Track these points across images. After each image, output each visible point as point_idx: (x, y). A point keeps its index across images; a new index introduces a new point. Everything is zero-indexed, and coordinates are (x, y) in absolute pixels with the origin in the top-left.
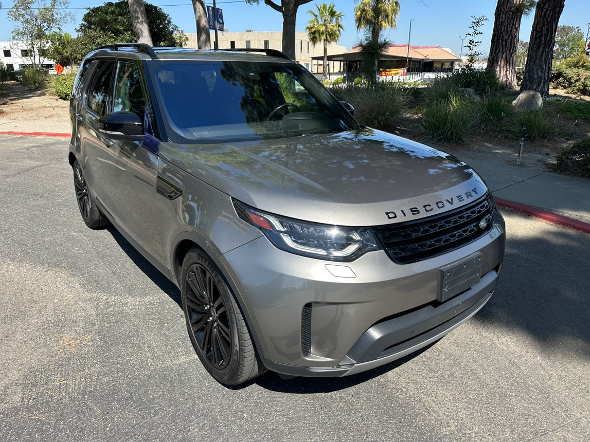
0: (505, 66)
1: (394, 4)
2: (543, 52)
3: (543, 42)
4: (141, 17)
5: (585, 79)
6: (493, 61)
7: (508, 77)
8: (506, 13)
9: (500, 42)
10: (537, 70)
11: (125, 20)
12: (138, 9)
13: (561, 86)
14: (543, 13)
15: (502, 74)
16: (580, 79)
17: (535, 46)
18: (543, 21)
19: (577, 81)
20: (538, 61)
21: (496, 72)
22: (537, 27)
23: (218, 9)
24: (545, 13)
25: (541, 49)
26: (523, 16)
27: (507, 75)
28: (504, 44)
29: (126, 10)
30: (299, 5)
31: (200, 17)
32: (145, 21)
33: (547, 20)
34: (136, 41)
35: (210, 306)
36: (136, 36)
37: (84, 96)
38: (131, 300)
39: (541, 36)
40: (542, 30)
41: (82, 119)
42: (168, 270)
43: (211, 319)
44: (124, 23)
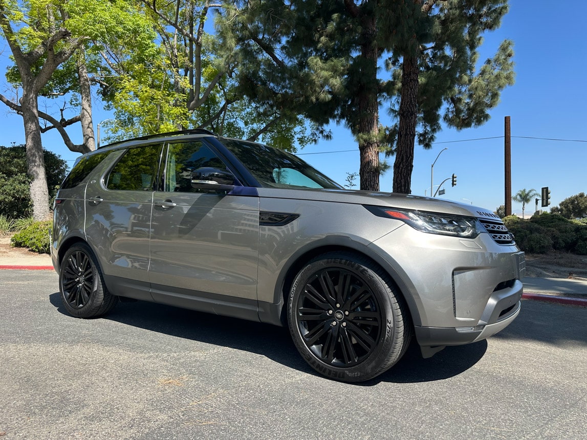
4: (38, 161)
8: (368, 173)
11: (21, 163)
12: (36, 153)
18: (401, 176)
22: (397, 180)
24: (401, 170)
26: (380, 176)
29: (22, 154)
32: (42, 165)
33: (403, 175)
34: (30, 183)
35: (335, 309)
36: (31, 177)
37: (102, 180)
38: (197, 354)
39: (401, 186)
40: (401, 182)
41: (102, 200)
42: (258, 303)
43: (334, 323)
44: (20, 165)
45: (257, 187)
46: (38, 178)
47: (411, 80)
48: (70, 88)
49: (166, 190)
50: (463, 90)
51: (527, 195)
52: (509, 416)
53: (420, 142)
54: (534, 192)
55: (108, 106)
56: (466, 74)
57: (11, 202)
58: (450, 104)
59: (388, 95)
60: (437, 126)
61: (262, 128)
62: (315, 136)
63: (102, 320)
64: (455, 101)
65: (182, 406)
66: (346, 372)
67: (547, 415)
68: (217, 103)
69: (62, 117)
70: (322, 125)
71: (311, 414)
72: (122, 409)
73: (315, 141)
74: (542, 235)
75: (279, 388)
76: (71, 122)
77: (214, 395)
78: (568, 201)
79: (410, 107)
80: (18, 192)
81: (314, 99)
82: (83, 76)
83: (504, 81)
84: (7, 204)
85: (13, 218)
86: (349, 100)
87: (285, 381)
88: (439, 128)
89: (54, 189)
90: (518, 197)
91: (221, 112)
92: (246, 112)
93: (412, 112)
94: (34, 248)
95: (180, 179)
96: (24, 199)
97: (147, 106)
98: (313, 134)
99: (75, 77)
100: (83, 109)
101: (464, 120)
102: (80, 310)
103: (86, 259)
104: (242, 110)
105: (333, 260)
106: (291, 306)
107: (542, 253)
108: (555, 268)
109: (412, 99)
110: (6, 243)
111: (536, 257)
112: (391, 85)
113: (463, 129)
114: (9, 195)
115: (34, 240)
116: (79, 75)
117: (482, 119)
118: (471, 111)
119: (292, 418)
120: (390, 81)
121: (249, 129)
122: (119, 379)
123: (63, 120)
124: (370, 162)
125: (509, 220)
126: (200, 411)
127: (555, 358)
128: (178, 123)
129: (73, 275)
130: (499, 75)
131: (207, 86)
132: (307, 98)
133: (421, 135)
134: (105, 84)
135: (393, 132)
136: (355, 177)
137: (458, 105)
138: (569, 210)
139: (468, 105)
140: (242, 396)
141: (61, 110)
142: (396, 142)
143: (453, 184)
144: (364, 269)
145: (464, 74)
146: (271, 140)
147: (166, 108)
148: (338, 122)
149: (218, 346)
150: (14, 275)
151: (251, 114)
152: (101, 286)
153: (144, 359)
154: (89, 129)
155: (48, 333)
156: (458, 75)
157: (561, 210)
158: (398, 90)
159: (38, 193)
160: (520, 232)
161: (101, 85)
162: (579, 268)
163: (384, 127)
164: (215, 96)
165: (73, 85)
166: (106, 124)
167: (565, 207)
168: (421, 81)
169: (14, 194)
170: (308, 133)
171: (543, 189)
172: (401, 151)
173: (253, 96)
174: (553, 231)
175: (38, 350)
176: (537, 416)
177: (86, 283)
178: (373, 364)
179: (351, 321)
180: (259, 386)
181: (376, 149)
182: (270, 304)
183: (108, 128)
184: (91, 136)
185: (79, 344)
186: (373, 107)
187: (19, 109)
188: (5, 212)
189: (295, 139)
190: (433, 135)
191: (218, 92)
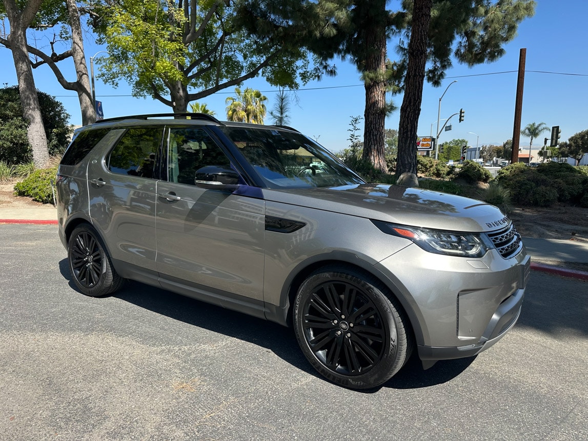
0: (378, 156)
1: (261, 107)
2: (410, 144)
3: (409, 136)
4: (33, 103)
5: (436, 165)
6: (367, 152)
7: (381, 164)
8: (373, 114)
9: (372, 137)
10: (407, 157)
11: (16, 106)
12: (30, 96)
13: (420, 171)
14: (407, 115)
15: (376, 162)
16: (433, 165)
17: (403, 139)
18: (408, 120)
19: (431, 167)
20: (407, 151)
21: (371, 160)
22: (403, 125)
23: (99, 102)
24: (409, 114)
25: (408, 142)
26: (386, 117)
27: (380, 163)
28: (375, 138)
29: (16, 96)
30: (189, 102)
31: (86, 107)
32: (37, 108)
33: (410, 119)
34: (26, 127)
35: (340, 319)
36: (27, 121)
37: (103, 161)
38: (206, 347)
39: (407, 132)
40: (407, 127)
41: (104, 183)
42: (264, 304)
43: (339, 333)
44: (14, 108)
45: (262, 188)
46: (34, 122)
47: (422, 15)
48: (58, 19)
49: (169, 181)
50: (478, 22)
51: (537, 128)
52: (502, 435)
53: (429, 79)
54: (544, 126)
55: (100, 40)
56: (482, 6)
57: (9, 147)
58: (463, 38)
59: (397, 28)
60: (448, 63)
61: (262, 62)
62: (318, 71)
63: (112, 300)
64: (470, 35)
65: (196, 419)
66: (349, 380)
67: (539, 433)
68: (214, 34)
69: (53, 51)
70: (325, 59)
71: (317, 432)
72: (141, 423)
73: (319, 77)
74: (548, 188)
75: (286, 396)
76: (63, 57)
77: (226, 405)
78: (578, 136)
79: (420, 45)
80: (15, 137)
81: (318, 34)
82: (72, 6)
83: (523, 13)
84: (6, 150)
85: (13, 163)
86: (354, 33)
87: (291, 387)
88: (450, 64)
89: (51, 132)
90: (527, 131)
91: (218, 45)
92: (245, 44)
93: (422, 51)
94: (37, 197)
95: (181, 151)
96: (22, 144)
97: (141, 41)
98: (317, 69)
99: (63, 6)
100: (74, 42)
101: (476, 55)
102: (90, 290)
103: (93, 241)
104: (242, 41)
105: (339, 274)
106: (297, 312)
107: (546, 206)
108: (558, 225)
109: (423, 37)
110: (9, 190)
111: (540, 212)
112: (401, 16)
113: (475, 65)
114: (7, 140)
115: (37, 190)
116: (67, 5)
117: (496, 54)
118: (485, 44)
119: (300, 437)
120: (399, 12)
121: (248, 63)
122: (135, 381)
123: (54, 54)
124: (376, 103)
125: (516, 167)
126: (214, 426)
127: (550, 353)
128: (174, 60)
129: (81, 254)
130: (519, 6)
131: (203, 15)
132: (310, 33)
133: (430, 71)
134: (95, 14)
135: (401, 67)
136: (360, 121)
137: (472, 38)
138: (578, 146)
139: (482, 38)
140: (252, 406)
141: (51, 43)
142: (403, 79)
143: (460, 120)
144: (370, 287)
145: (481, 6)
146: (272, 74)
147: (162, 42)
148: (343, 58)
149: (226, 337)
150: (21, 232)
151: (250, 45)
152: (110, 268)
153: (157, 354)
154: (82, 65)
155: (63, 318)
156: (473, 6)
157: (570, 145)
158: (408, 23)
159: (36, 137)
160: (526, 184)
161: (91, 15)
162: (582, 225)
163: (392, 62)
164: (212, 27)
165: (61, 16)
166: (98, 61)
167: (574, 143)
168: (434, 13)
169: (12, 139)
170: (311, 67)
171: (553, 128)
172: (409, 94)
173: (252, 30)
174: (560, 183)
175: (55, 340)
176: (528, 435)
177: (95, 264)
178: (376, 376)
179: (356, 334)
180: (267, 393)
181: (383, 89)
182: (276, 307)
183: (101, 65)
184: (84, 72)
185: (93, 333)
186: (380, 41)
187: (7, 44)
188: (5, 157)
189: (297, 74)
190: (442, 72)
191: (215, 22)
